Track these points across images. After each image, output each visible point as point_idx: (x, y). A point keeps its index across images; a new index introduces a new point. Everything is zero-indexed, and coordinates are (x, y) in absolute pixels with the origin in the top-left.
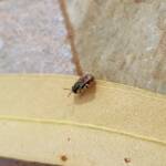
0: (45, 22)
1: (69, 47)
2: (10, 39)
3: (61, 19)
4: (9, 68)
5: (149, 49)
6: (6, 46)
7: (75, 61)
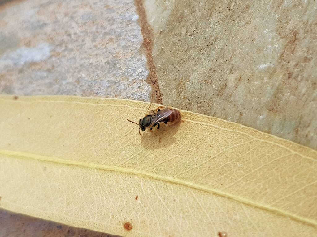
0: (112, 21)
1: (145, 59)
2: (60, 45)
3: (136, 17)
4: (56, 87)
5: (263, 66)
6: (54, 54)
7: (153, 80)
